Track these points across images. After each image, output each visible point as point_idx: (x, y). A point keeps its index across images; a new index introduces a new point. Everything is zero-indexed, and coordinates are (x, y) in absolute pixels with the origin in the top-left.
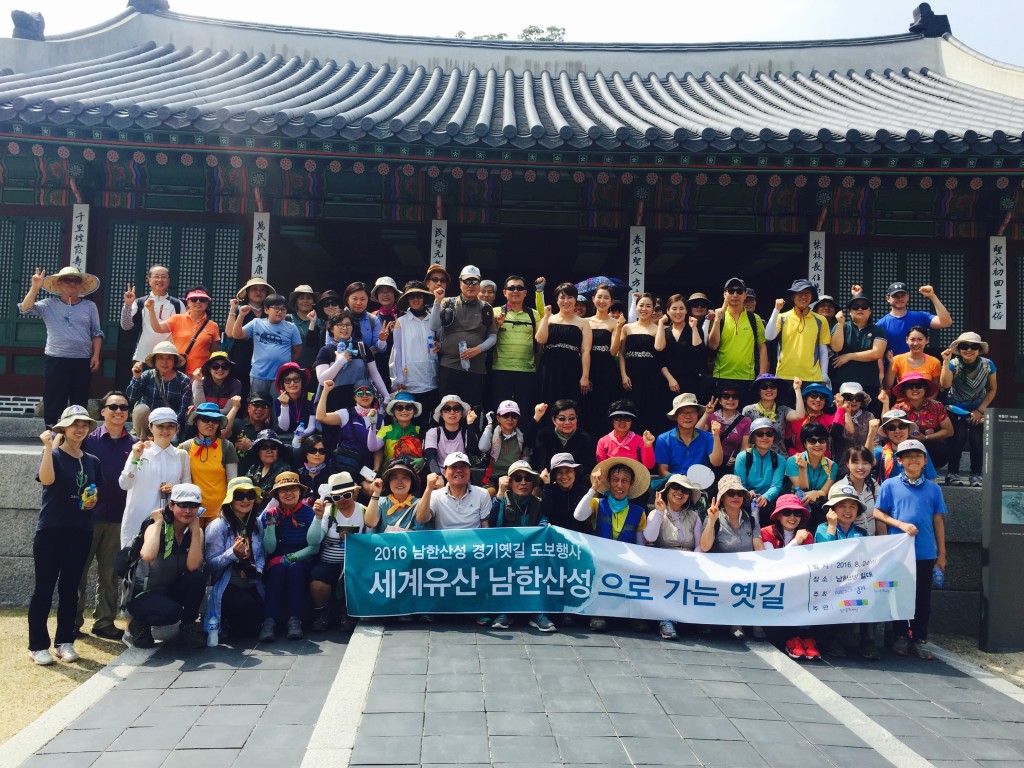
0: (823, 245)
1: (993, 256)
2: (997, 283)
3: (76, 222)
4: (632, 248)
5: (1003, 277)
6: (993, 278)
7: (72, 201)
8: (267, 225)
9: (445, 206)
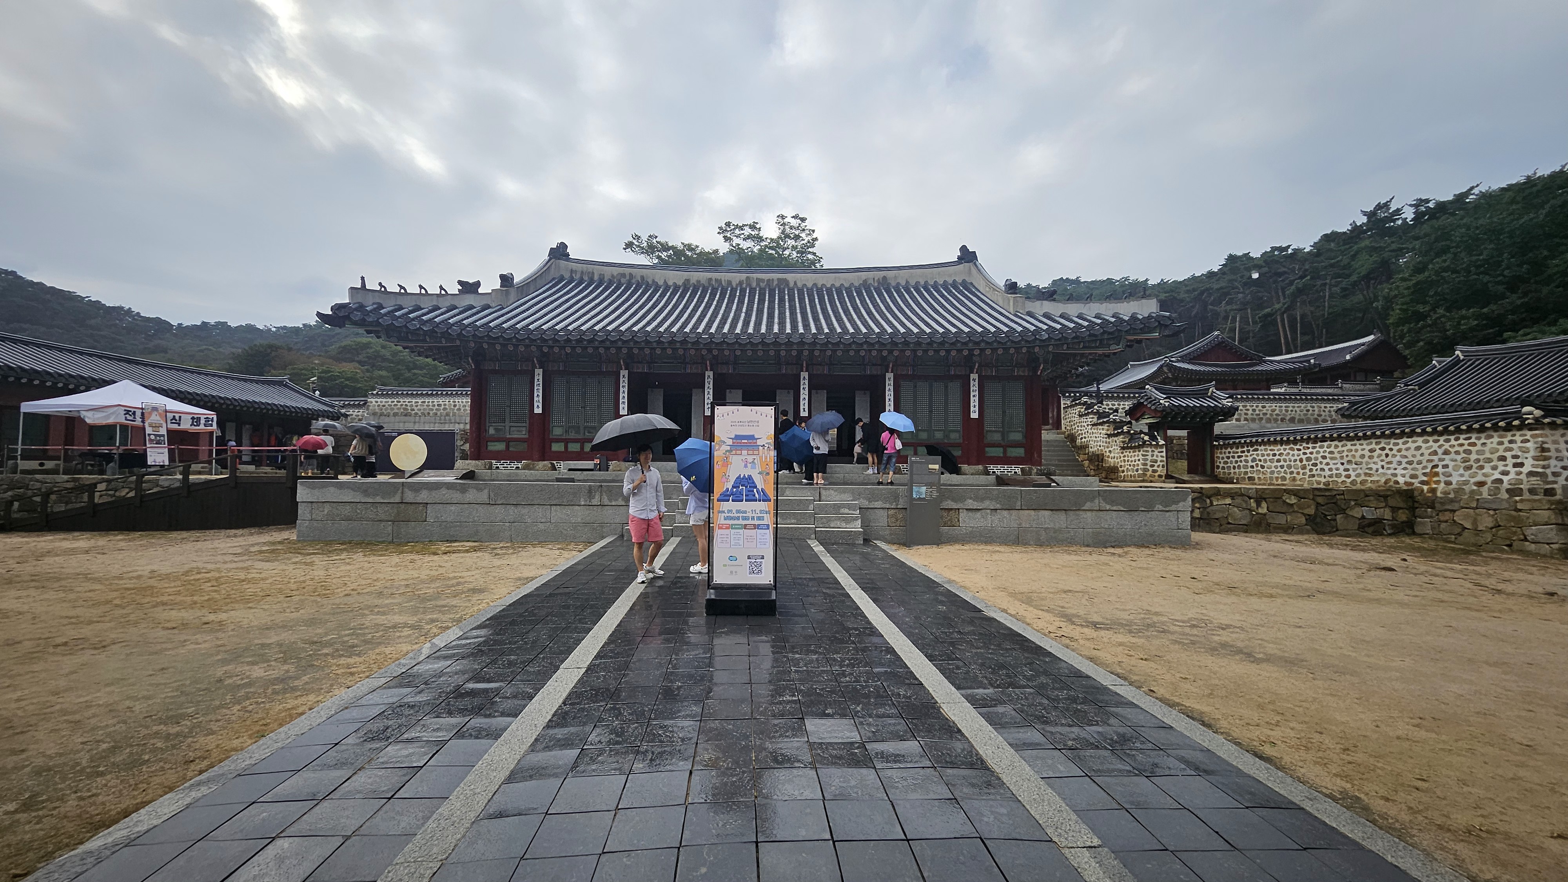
0: (892, 379)
1: (972, 382)
2: (974, 396)
3: (536, 378)
4: (802, 383)
5: (977, 393)
6: (972, 394)
7: (534, 367)
8: (626, 376)
9: (711, 365)
